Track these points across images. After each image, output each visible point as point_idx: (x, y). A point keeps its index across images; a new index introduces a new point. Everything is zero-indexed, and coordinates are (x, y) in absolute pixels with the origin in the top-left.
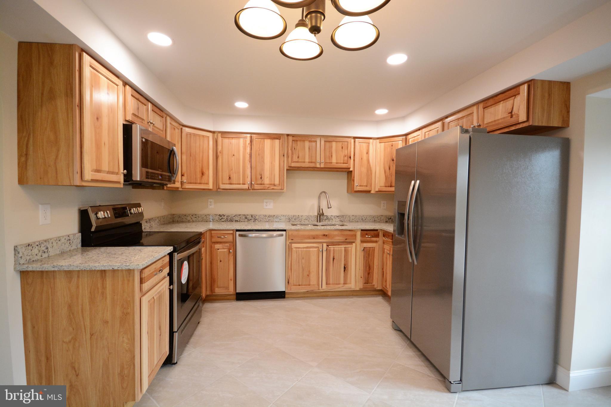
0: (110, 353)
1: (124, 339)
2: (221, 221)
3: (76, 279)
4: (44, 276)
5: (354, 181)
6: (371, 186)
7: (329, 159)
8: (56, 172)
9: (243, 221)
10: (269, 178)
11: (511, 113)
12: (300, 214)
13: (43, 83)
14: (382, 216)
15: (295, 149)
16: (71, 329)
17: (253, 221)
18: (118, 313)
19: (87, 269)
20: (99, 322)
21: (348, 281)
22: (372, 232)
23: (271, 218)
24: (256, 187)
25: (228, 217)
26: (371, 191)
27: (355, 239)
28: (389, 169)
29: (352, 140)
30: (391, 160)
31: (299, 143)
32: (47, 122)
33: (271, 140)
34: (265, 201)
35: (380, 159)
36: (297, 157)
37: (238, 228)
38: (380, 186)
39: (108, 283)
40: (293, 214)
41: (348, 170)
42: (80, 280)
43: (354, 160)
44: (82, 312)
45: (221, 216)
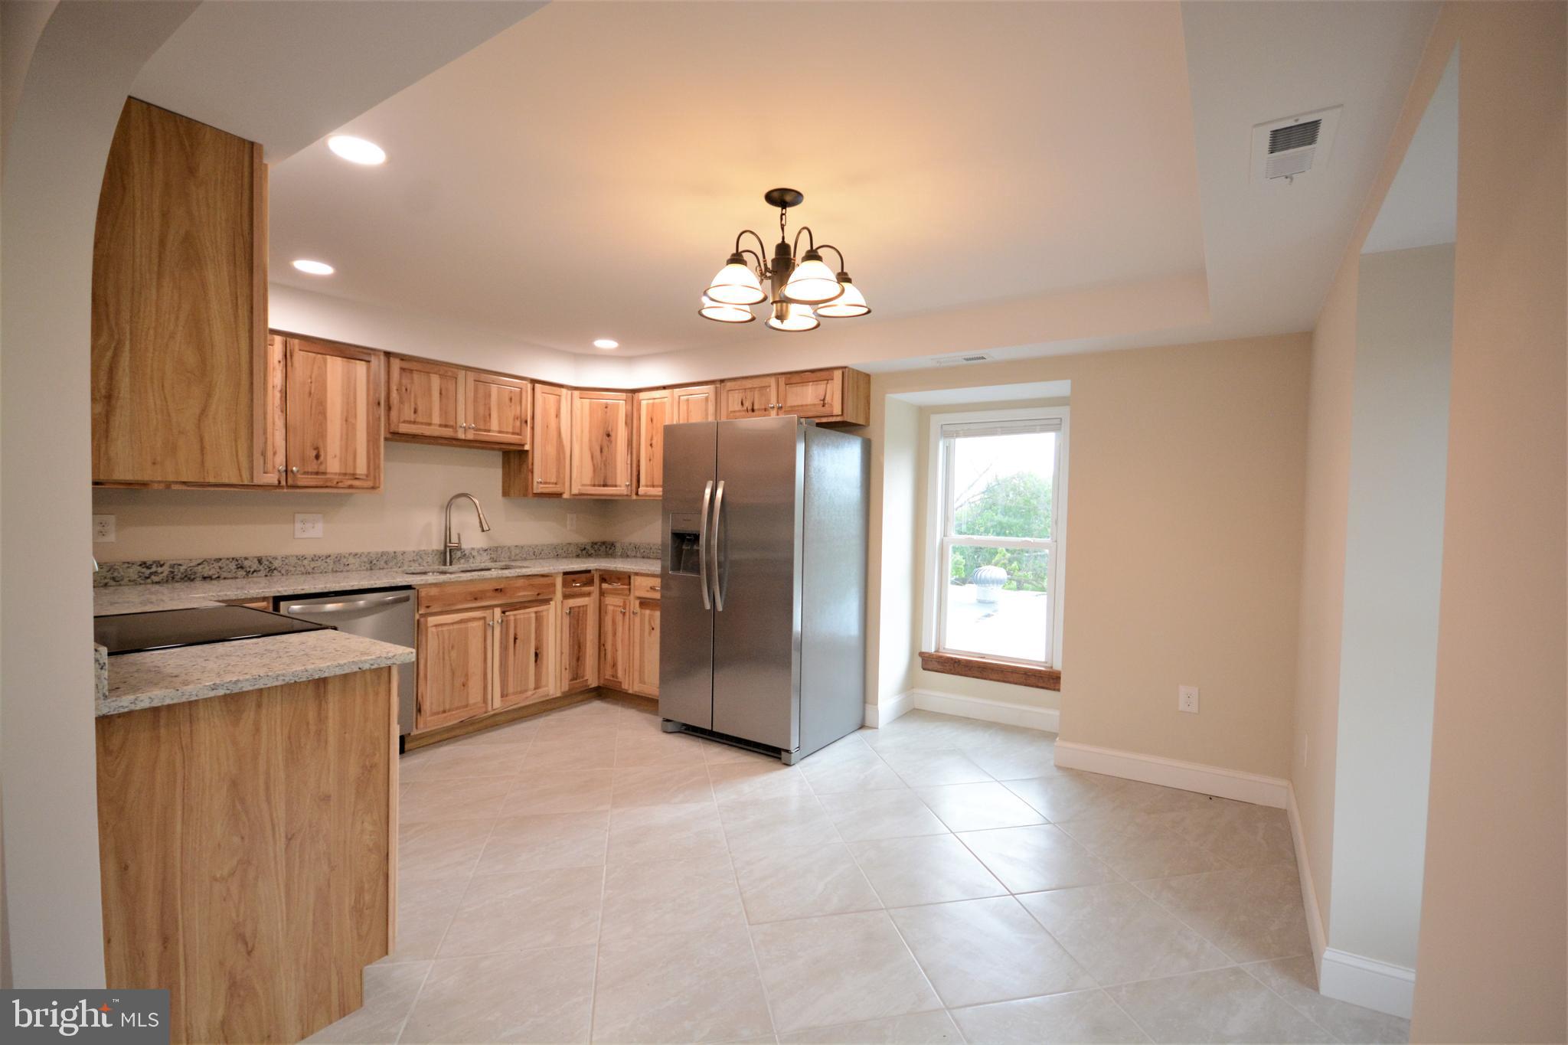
0: (332, 869)
1: (366, 824)
2: (149, 581)
3: (252, 714)
4: (162, 722)
5: (532, 472)
6: (564, 484)
7: (485, 421)
8: (202, 449)
9: (230, 576)
10: (341, 459)
11: (824, 400)
12: (400, 549)
13: (165, 215)
14: (570, 544)
15: (406, 390)
16: (236, 840)
17: (263, 573)
18: (353, 770)
19: (301, 680)
20: (308, 801)
21: (543, 682)
22: (584, 575)
23: (319, 563)
24: (303, 480)
25: (176, 567)
26: (564, 493)
27: (554, 592)
28: (601, 451)
29: (529, 386)
30: (605, 437)
31: (416, 376)
32: (177, 318)
33: (345, 359)
34: (299, 517)
35: (582, 432)
36: (413, 411)
37: (285, 591)
38: (583, 485)
39: (331, 706)
40: (380, 550)
41: (520, 448)
42: (264, 711)
43: (533, 428)
44: (267, 789)
45: (149, 567)
